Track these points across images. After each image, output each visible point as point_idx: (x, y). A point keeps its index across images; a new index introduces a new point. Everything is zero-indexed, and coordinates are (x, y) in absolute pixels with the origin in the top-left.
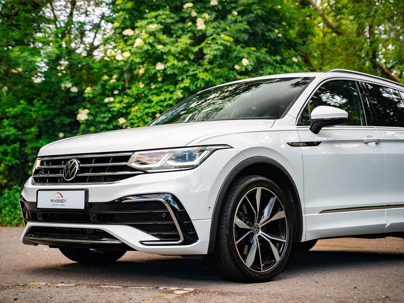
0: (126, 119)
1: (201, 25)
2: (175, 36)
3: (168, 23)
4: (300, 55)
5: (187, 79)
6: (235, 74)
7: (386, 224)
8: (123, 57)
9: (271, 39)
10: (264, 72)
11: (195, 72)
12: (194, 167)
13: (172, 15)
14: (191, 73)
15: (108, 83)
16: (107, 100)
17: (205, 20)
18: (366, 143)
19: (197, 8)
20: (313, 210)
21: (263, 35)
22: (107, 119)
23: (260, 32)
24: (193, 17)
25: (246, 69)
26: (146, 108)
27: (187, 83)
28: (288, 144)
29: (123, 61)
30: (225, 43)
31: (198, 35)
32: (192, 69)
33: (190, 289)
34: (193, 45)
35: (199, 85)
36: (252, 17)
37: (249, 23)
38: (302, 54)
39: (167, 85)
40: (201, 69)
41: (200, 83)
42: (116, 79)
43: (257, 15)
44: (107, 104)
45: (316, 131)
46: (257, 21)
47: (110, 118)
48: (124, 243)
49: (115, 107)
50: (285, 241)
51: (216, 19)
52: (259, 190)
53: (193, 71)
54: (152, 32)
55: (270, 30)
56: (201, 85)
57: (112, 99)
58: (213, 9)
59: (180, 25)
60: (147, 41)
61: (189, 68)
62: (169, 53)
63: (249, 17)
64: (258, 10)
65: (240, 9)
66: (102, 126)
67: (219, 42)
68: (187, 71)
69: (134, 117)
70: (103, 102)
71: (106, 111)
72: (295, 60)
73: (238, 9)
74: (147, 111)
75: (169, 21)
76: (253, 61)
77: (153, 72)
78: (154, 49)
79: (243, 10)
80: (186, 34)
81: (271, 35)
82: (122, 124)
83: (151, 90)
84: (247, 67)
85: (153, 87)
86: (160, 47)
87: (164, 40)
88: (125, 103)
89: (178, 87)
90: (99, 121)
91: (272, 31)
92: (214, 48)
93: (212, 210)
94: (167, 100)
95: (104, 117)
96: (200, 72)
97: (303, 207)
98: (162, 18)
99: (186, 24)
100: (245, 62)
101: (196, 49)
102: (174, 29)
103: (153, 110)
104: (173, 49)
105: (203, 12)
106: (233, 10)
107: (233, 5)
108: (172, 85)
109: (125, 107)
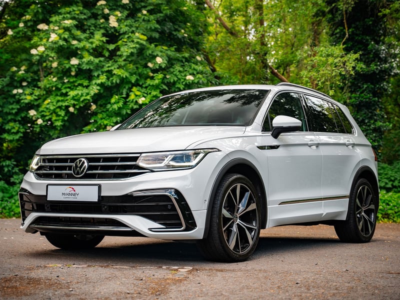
0: (37, 111)
1: (113, 22)
2: (88, 32)
3: (81, 19)
4: (203, 54)
5: (102, 75)
6: (149, 70)
7: (323, 214)
8: (38, 51)
9: (178, 38)
10: (174, 70)
11: (110, 69)
12: (191, 167)
13: (85, 11)
14: (106, 69)
15: (17, 74)
16: (15, 92)
17: (117, 18)
18: (310, 146)
19: (109, 6)
20: (274, 202)
21: (170, 34)
22: (16, 110)
23: (168, 31)
24: (105, 14)
25: (160, 67)
26: (58, 101)
27: (103, 79)
28: (258, 147)
29: (37, 55)
30: (142, 42)
31: (110, 32)
32: (107, 65)
33: (189, 268)
34: (108, 42)
35: (114, 81)
36: (160, 16)
37: (158, 22)
38: (205, 53)
39: (81, 80)
40: (116, 66)
41: (115, 80)
42: (25, 70)
43: (166, 15)
44: (15, 95)
45: (276, 136)
46: (165, 20)
47: (18, 109)
48: (135, 230)
49: (26, 99)
50: (256, 228)
51: (127, 17)
52: (239, 185)
53: (109, 67)
54: (67, 27)
55: (176, 30)
56: (116, 81)
57: (20, 91)
58: (124, 7)
59: (93, 21)
60: (62, 36)
61: (103, 64)
62: (83, 49)
63: (158, 17)
64: (167, 10)
65: (149, 8)
66: (9, 117)
67: (135, 40)
68: (103, 67)
69: (45, 110)
70: (11, 94)
71: (14, 102)
72: (199, 58)
73: (147, 9)
74: (60, 104)
75: (83, 17)
76: (166, 60)
77: (67, 67)
78: (69, 44)
79: (152, 10)
80: (99, 30)
81: (178, 35)
82: (32, 116)
83: (64, 83)
84: (161, 65)
85: (66, 81)
86: (75, 42)
87: (77, 36)
88: (35, 95)
89: (94, 82)
90: (6, 112)
91: (179, 31)
92: (132, 46)
93: (207, 203)
94: (84, 95)
95: (13, 109)
96: (115, 69)
97: (268, 200)
98: (75, 14)
99: (98, 20)
100: (159, 60)
101: (112, 47)
102: (87, 25)
103: (66, 104)
104: (88, 45)
105: (115, 10)
106: (143, 9)
107: (143, 4)
108: (86, 80)
109: (36, 100)
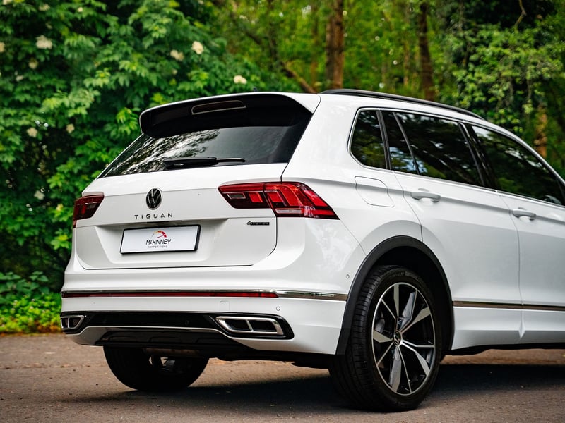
5: (103, 70)
11: (111, 59)
14: (104, 59)
26: (8, 117)
27: (103, 79)
32: (104, 53)
35: (121, 82)
39: (51, 78)
41: (123, 80)
53: (108, 55)
74: (10, 122)
83: (17, 82)
85: (19, 78)
96: (120, 59)
103: (24, 122)
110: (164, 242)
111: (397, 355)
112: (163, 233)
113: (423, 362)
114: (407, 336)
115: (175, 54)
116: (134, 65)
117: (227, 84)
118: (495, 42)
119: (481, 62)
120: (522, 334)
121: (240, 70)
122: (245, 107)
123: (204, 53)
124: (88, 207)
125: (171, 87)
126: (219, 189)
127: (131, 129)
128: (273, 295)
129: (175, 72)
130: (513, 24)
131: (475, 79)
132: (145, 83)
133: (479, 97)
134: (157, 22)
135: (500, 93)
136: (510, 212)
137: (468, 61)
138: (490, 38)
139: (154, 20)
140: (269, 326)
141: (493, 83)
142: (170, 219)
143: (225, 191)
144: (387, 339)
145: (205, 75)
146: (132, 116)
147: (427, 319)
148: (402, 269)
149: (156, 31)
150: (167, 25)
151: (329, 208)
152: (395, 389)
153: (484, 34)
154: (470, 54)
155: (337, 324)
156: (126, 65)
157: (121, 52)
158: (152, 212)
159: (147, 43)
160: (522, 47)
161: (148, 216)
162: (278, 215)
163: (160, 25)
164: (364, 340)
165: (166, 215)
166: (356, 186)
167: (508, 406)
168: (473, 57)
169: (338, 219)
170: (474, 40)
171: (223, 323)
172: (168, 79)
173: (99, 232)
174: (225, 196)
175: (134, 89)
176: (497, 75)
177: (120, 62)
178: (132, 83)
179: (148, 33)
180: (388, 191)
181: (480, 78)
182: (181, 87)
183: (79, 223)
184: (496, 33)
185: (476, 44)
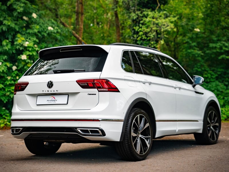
110: (54, 101)
111: (139, 141)
112: (54, 97)
113: (147, 142)
114: (142, 134)
115: (25, 18)
116: (9, 22)
117: (45, 30)
118: (149, 16)
119: (144, 24)
120: (177, 131)
121: (50, 24)
122: (82, 50)
123: (37, 18)
124: (22, 87)
125: (23, 31)
126: (76, 81)
127: (8, 48)
128: (98, 120)
129: (25, 25)
130: (155, 9)
131: (142, 30)
132: (13, 30)
133: (144, 37)
134: (19, 5)
135: (152, 36)
136: (173, 87)
137: (139, 23)
138: (148, 15)
139: (18, 5)
140: (97, 132)
141: (149, 32)
142: (57, 92)
143: (79, 82)
144: (136, 135)
145: (38, 27)
146: (8, 43)
147: (148, 127)
148: (140, 110)
149: (19, 9)
150: (23, 7)
151: (117, 88)
152: (138, 153)
153: (145, 13)
154: (140, 21)
155: (120, 131)
156: (6, 22)
157: (3, 17)
158: (49, 89)
159: (15, 14)
160: (159, 18)
161: (48, 91)
162: (99, 91)
163: (20, 6)
164: (129, 136)
165: (55, 91)
166: (125, 80)
167: (175, 157)
168: (141, 22)
169: (119, 92)
170: (141, 15)
171: (79, 131)
172: (22, 28)
173: (27, 97)
174: (79, 84)
175: (9, 32)
176: (150, 29)
177: (3, 21)
178: (8, 29)
179: (15, 10)
180: (135, 81)
181: (144, 30)
182: (28, 31)
183: (18, 93)
184: (150, 13)
185: (142, 17)
